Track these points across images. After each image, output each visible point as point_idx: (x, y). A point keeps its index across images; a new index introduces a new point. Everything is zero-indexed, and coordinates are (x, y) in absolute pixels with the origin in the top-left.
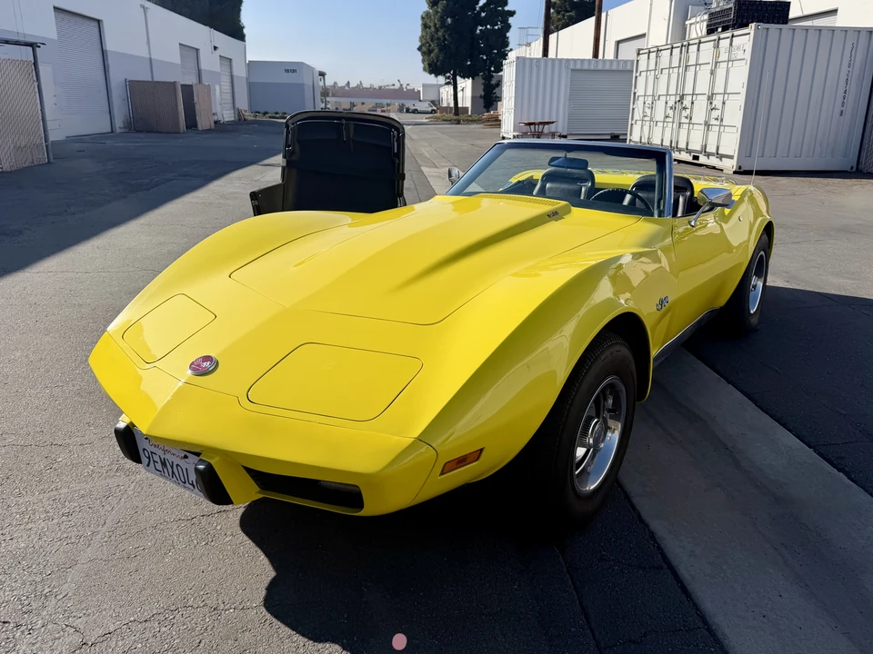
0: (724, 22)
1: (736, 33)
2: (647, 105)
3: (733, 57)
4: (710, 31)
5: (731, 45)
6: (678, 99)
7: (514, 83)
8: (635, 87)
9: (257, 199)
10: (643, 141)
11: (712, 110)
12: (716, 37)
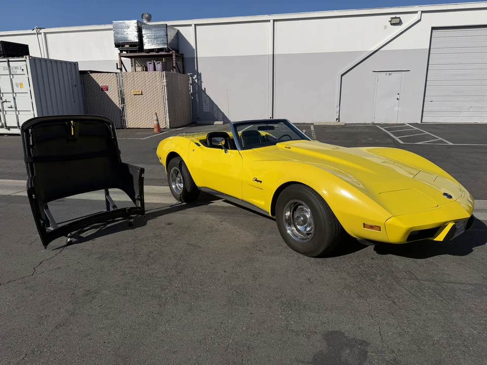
3: (12, 73)
5: (9, 66)
11: (3, 102)
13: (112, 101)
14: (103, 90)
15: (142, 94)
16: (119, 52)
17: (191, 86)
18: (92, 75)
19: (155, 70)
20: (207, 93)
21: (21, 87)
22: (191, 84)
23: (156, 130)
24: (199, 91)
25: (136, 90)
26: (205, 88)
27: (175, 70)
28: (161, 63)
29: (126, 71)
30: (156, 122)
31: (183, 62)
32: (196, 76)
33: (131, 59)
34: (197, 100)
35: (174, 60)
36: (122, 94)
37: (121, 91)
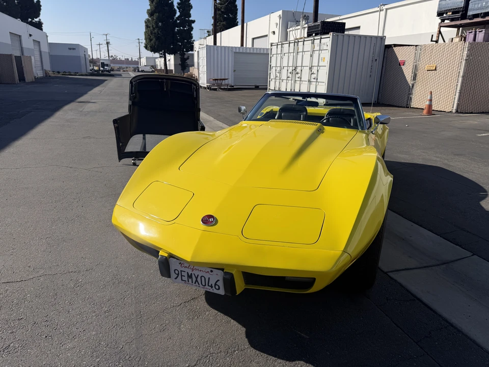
0: (316, 31)
1: (323, 37)
2: (277, 71)
3: (321, 49)
4: (309, 35)
5: (320, 42)
6: (294, 68)
7: (205, 58)
8: (271, 62)
9: (117, 123)
10: (276, 89)
11: (312, 74)
12: (312, 38)
14: (400, 64)
15: (435, 70)
16: (440, 21)
18: (395, 49)
19: (474, 39)
21: (324, 61)
23: (425, 112)
25: (431, 65)
28: (484, 32)
29: (444, 41)
30: (428, 103)
33: (458, 28)
36: (416, 68)
37: (416, 66)
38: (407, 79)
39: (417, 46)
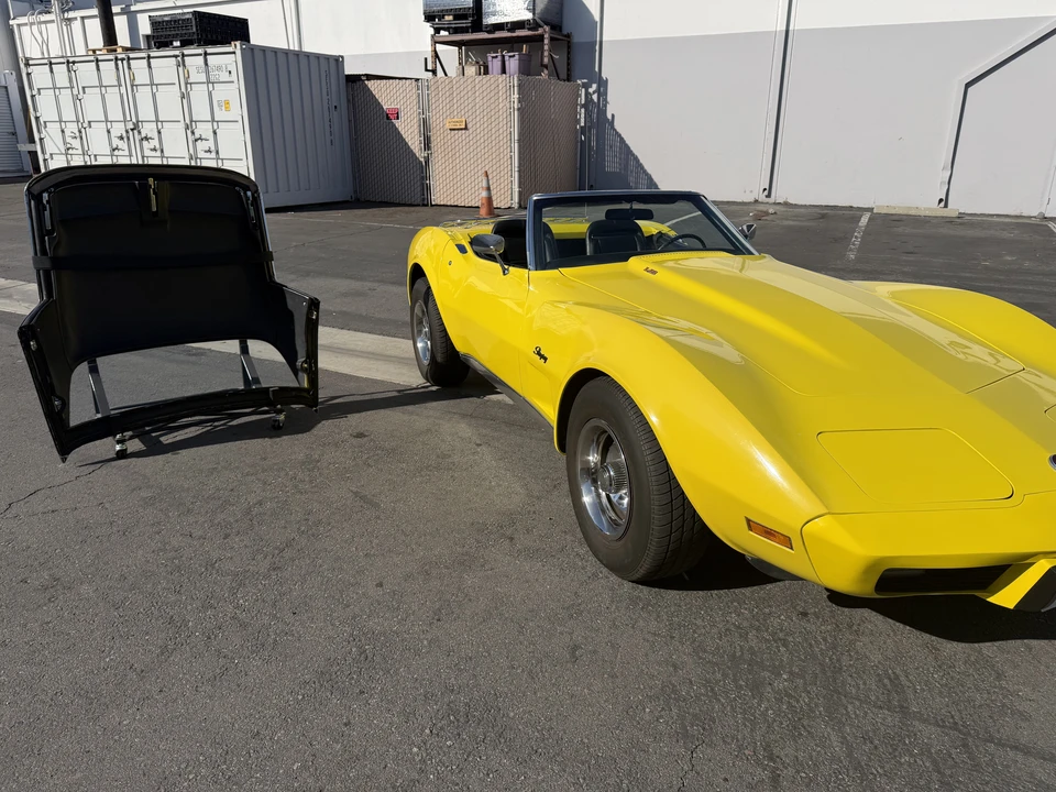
0: (181, 35)
1: (209, 50)
2: (67, 133)
3: (212, 79)
4: (161, 43)
5: (206, 64)
6: (131, 126)
8: (35, 110)
11: (196, 140)
12: (177, 53)
13: (406, 144)
14: (389, 118)
15: (466, 128)
16: (432, 31)
17: (583, 110)
18: (371, 84)
19: (504, 71)
20: (618, 126)
21: (227, 109)
22: (582, 106)
23: (483, 211)
24: (600, 122)
25: (456, 119)
26: (613, 116)
27: (546, 72)
28: (517, 57)
29: (446, 75)
30: (484, 194)
31: (569, 53)
32: (594, 86)
33: (460, 48)
34: (594, 144)
35: (546, 47)
36: (425, 126)
37: (425, 121)
38: (412, 147)
39: (417, 80)
